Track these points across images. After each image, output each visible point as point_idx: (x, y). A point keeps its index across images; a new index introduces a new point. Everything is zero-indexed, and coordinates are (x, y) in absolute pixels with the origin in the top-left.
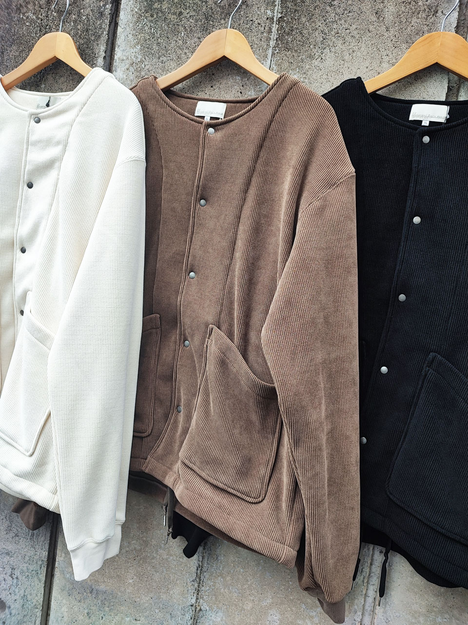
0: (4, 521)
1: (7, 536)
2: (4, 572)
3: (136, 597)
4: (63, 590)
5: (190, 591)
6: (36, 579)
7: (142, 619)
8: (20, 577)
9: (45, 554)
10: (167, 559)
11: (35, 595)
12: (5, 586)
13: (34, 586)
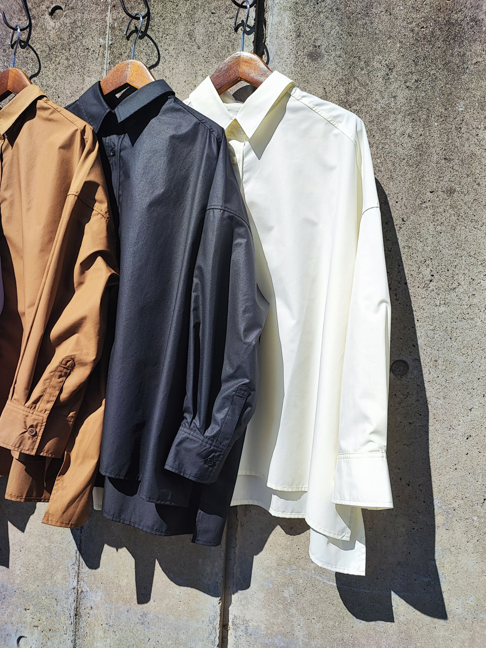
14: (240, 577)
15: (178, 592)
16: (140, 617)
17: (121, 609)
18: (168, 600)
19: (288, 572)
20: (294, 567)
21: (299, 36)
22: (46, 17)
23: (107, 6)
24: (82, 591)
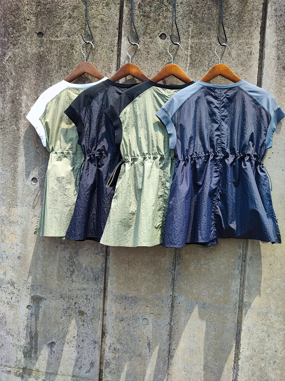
0: (81, 275)
1: (83, 282)
2: (83, 298)
3: (146, 297)
4: (112, 301)
5: (170, 289)
6: (98, 298)
7: (150, 305)
8: (91, 299)
9: (102, 286)
10: (158, 278)
11: (98, 305)
12: (83, 304)
13: (98, 301)
14: (248, 286)
15: (220, 294)
16: (202, 305)
17: (194, 302)
18: (215, 297)
19: (269, 282)
20: (271, 280)
21: (279, 59)
22: (157, 38)
23: (189, 36)
24: (175, 296)
